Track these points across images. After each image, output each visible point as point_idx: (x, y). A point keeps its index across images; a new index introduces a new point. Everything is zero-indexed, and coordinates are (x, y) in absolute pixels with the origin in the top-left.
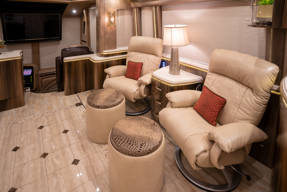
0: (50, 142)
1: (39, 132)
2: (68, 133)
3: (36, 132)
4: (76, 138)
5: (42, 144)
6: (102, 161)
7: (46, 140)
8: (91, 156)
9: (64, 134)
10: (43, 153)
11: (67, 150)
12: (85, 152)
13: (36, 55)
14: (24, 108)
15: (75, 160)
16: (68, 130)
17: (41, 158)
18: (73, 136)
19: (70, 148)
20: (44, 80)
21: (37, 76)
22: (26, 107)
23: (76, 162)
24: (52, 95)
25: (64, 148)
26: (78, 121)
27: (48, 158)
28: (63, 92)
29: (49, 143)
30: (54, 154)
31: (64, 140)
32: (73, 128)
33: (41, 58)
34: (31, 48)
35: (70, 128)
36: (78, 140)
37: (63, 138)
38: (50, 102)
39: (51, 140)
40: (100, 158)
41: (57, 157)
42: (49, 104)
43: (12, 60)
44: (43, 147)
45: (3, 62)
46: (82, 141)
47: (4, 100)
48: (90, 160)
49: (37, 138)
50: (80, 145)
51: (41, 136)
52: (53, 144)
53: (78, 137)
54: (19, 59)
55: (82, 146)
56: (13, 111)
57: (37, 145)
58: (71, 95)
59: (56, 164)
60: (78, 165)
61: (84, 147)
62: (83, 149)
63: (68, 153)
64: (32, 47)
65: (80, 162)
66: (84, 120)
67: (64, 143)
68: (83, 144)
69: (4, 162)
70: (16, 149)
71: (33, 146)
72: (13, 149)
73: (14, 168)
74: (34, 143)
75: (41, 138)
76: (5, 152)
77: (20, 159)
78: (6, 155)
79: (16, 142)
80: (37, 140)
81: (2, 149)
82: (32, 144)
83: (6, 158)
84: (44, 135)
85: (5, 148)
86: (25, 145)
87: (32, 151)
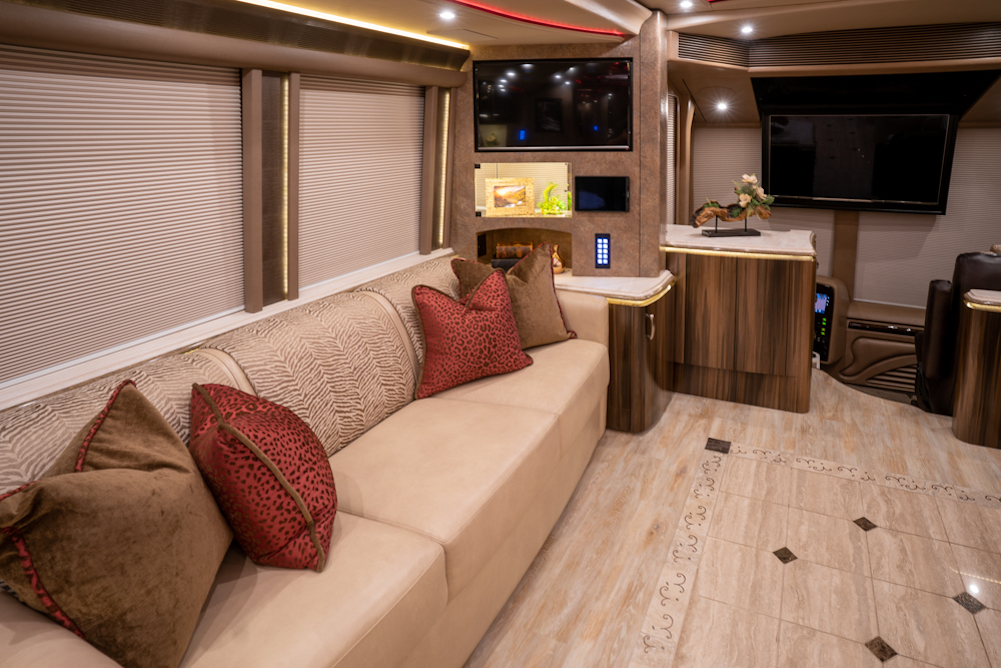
0: (902, 605)
1: (859, 540)
3: (848, 531)
5: (870, 594)
7: (886, 587)
9: (962, 607)
10: (874, 635)
13: (845, 250)
14: (806, 422)
17: (868, 651)
20: (862, 341)
21: (841, 324)
22: (811, 418)
24: (901, 413)
28: (948, 422)
29: (899, 609)
31: (963, 636)
33: (859, 266)
34: (831, 225)
37: (958, 625)
38: (893, 437)
39: (903, 598)
42: (888, 442)
43: (791, 262)
44: (873, 608)
45: (766, 260)
47: (758, 374)
49: (851, 559)
51: (864, 556)
52: (913, 623)
54: (808, 262)
56: (776, 415)
57: (853, 588)
58: (984, 449)
64: (836, 224)
69: (752, 577)
70: (786, 556)
71: (837, 580)
72: (776, 549)
73: (780, 620)
74: (841, 569)
75: (866, 567)
76: (755, 545)
77: (796, 600)
78: (757, 556)
79: (785, 531)
80: (853, 568)
81: (747, 527)
82: (835, 571)
83: (757, 567)
84: (878, 563)
85: (756, 533)
86: (812, 558)
87: (834, 596)
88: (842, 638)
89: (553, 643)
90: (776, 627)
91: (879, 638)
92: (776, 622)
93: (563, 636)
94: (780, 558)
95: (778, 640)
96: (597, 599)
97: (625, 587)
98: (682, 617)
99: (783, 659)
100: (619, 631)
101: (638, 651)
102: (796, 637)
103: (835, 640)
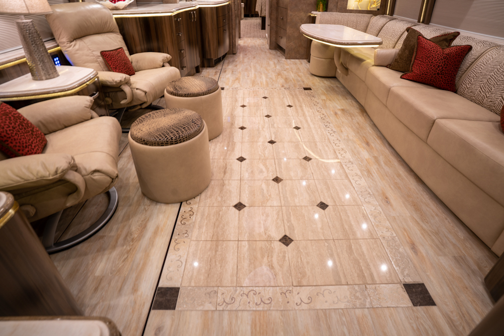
0: (269, 197)
1: (288, 226)
2: (235, 203)
3: (296, 231)
4: (228, 187)
5: (282, 198)
6: (214, 150)
7: (275, 203)
8: (222, 158)
9: (243, 203)
10: (280, 184)
11: (246, 175)
12: (226, 164)
15: (241, 161)
16: (234, 209)
17: (282, 178)
18: (230, 192)
19: (242, 176)
23: (241, 159)
25: (250, 179)
26: (207, 224)
27: (272, 175)
29: (270, 196)
30: (265, 177)
31: (247, 192)
32: (224, 208)
35: (228, 210)
36: (226, 182)
37: (247, 196)
40: (215, 153)
41: (261, 171)
44: (281, 193)
46: (222, 179)
48: (226, 155)
50: (228, 175)
51: (285, 217)
52: (265, 191)
53: (224, 187)
55: (225, 173)
57: (289, 199)
59: (264, 165)
60: (240, 156)
61: (223, 170)
62: (226, 168)
63: (247, 171)
65: (238, 157)
66: (194, 219)
67: (247, 186)
68: (222, 175)
69: (332, 192)
70: (322, 205)
71: (297, 201)
72: (328, 208)
73: (314, 179)
74: (296, 206)
75: (284, 211)
76: (338, 206)
77: (311, 187)
78: (335, 202)
79: (328, 220)
80: (290, 209)
81: (348, 217)
82: (298, 205)
83: (332, 197)
84: (278, 215)
85: (341, 213)
86: (310, 208)
87: (297, 193)
88: (291, 180)
89: (376, 155)
90: (315, 177)
91: (278, 183)
92: (315, 178)
93: (375, 158)
94: (324, 204)
95: (312, 173)
96: (378, 168)
97: (373, 174)
98: (347, 172)
99: (309, 169)
100: (362, 163)
101: (351, 160)
102: (307, 176)
103: (293, 178)
